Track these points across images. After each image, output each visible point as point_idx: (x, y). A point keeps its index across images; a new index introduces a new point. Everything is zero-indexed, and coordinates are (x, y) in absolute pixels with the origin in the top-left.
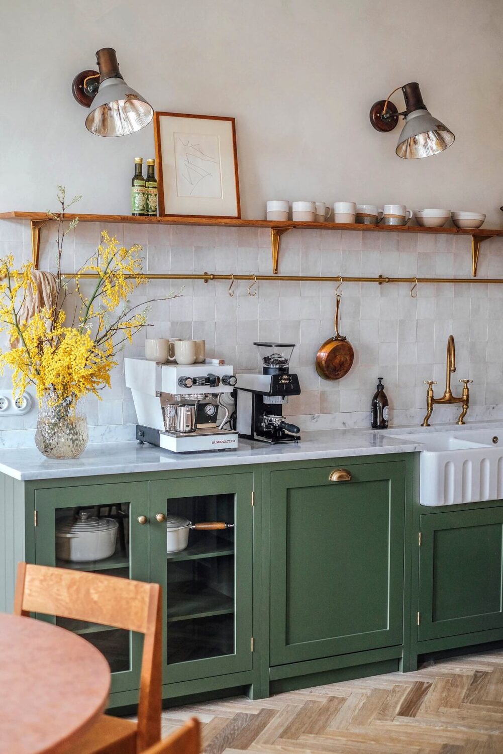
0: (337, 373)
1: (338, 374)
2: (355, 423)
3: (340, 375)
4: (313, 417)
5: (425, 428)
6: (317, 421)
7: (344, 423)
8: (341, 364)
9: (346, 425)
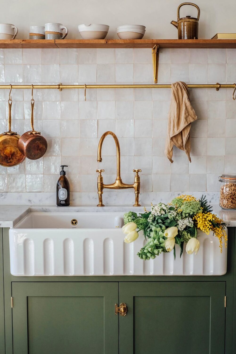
0: (9, 161)
1: (11, 162)
2: (40, 201)
3: (13, 163)
4: (2, 194)
5: (100, 208)
6: (5, 198)
7: (29, 201)
8: (13, 154)
9: (32, 201)
